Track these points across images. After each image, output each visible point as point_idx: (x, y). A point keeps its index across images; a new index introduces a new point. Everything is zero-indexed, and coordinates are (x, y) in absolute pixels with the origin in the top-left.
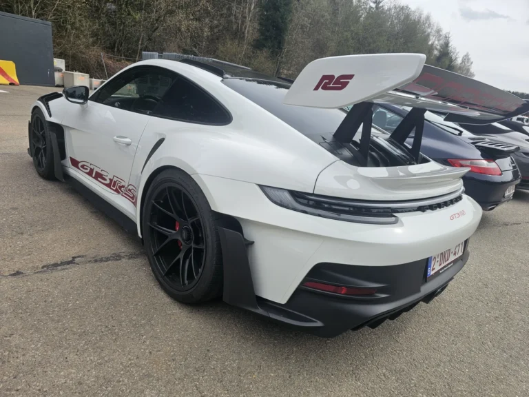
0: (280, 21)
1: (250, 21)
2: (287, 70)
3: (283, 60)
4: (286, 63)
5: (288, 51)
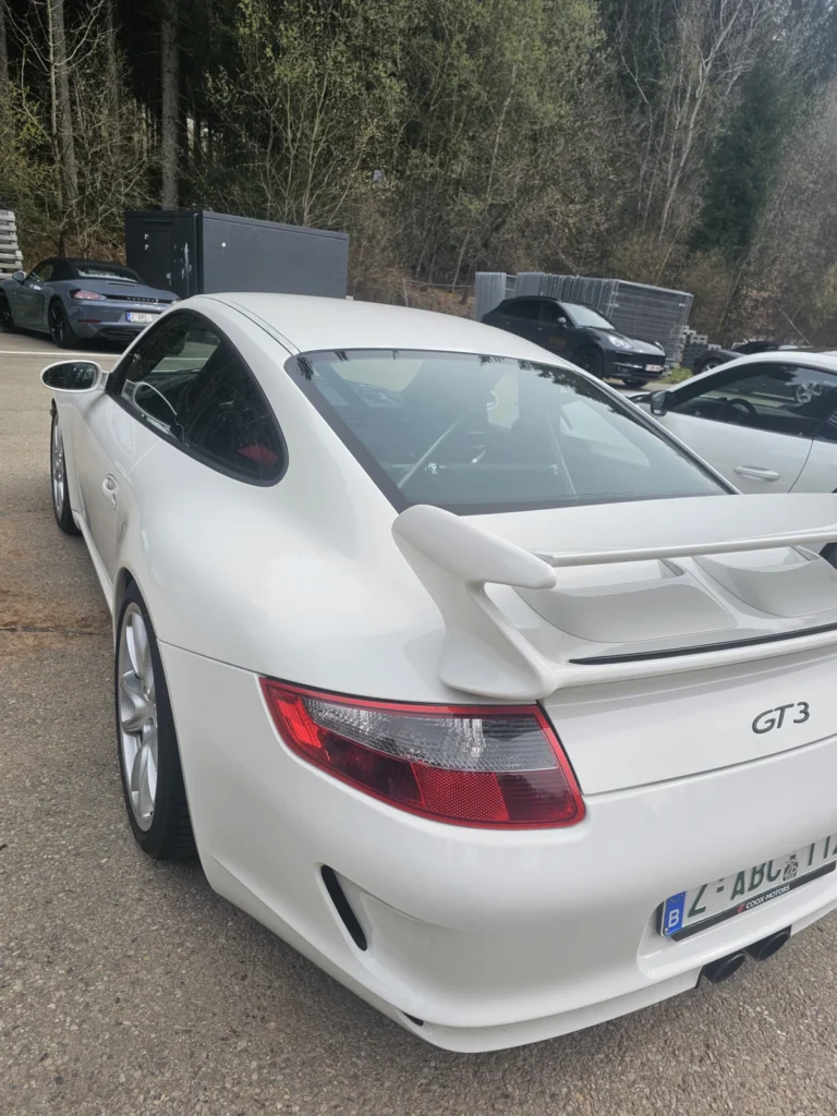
0: (751, 186)
1: (677, 191)
2: (759, 290)
3: (752, 268)
4: (755, 274)
5: (763, 250)
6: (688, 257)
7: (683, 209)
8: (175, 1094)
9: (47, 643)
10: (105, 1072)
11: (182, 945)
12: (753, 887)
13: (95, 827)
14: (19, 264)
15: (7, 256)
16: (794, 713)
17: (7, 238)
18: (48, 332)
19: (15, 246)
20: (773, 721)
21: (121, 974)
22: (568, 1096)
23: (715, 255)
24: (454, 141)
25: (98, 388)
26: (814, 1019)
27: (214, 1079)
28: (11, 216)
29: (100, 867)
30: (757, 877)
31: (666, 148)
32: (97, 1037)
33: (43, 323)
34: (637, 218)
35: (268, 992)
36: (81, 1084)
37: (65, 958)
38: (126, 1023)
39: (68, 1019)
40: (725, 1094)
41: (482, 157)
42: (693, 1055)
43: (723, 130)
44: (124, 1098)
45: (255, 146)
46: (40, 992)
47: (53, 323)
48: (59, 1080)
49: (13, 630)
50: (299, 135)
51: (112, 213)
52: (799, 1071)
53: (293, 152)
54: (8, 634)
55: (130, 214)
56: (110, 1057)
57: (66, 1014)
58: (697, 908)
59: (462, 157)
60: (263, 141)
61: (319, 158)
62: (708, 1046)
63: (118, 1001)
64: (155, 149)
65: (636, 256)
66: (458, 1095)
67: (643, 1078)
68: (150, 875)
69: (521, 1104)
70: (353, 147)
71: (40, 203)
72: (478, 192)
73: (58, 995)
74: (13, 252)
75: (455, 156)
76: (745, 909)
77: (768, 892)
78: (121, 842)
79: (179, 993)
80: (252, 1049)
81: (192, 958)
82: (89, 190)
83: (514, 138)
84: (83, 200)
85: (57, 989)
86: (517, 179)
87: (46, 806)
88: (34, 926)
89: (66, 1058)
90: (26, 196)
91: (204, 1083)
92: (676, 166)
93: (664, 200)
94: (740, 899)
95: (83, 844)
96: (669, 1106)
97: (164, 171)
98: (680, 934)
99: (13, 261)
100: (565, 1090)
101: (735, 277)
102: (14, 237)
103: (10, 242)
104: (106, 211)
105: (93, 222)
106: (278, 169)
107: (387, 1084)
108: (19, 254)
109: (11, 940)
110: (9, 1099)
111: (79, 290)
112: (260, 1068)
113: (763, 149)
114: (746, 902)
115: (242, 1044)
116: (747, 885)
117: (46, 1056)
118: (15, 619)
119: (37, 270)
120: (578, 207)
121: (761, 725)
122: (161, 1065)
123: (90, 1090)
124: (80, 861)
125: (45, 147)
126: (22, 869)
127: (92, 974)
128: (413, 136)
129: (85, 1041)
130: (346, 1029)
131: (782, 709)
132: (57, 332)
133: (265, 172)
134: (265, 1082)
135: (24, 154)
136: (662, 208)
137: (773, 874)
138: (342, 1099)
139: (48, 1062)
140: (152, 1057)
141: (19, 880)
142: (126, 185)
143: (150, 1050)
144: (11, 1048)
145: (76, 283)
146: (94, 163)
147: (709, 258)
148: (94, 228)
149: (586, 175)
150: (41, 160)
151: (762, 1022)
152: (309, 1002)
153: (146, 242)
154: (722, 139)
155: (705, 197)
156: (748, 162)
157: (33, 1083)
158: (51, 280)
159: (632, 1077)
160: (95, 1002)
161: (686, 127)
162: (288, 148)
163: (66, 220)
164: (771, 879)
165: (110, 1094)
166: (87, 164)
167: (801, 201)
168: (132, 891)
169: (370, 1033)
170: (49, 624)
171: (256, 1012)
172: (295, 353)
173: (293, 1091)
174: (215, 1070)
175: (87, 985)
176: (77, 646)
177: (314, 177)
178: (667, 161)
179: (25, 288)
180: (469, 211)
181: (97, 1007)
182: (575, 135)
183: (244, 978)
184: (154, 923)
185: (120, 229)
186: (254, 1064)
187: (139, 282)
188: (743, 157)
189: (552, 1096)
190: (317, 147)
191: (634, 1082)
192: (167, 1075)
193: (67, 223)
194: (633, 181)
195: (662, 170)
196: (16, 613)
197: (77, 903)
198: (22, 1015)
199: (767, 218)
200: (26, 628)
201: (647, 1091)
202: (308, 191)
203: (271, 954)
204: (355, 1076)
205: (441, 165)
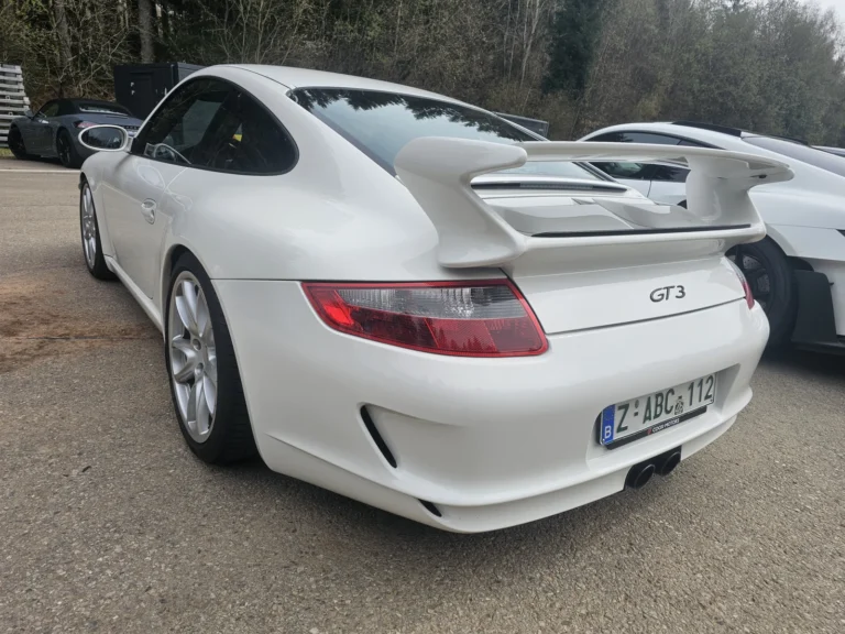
0: (582, 46)
1: (532, 50)
2: (593, 120)
3: (587, 105)
4: (589, 109)
5: (594, 92)
6: (542, 98)
7: (536, 63)
8: (256, 601)
9: (97, 345)
10: (198, 593)
11: (242, 516)
12: (656, 416)
13: (160, 452)
14: (27, 108)
15: (17, 101)
16: (675, 292)
17: (16, 87)
18: (56, 156)
19: (22, 93)
20: (663, 295)
21: (199, 536)
22: (541, 579)
23: (561, 96)
24: (367, 13)
25: (126, 147)
26: (699, 524)
27: (283, 591)
28: (18, 69)
29: (170, 475)
30: (659, 409)
31: (521, 21)
32: (188, 574)
33: (53, 150)
34: (504, 71)
35: (315, 538)
36: (181, 602)
37: (152, 530)
38: (209, 564)
39: (163, 565)
40: (647, 568)
41: (388, 26)
42: (622, 549)
43: (560, 8)
44: (216, 607)
45: (213, 17)
46: (137, 551)
47: (61, 148)
48: (163, 601)
49: (68, 339)
50: (249, 8)
51: (102, 69)
52: (693, 552)
53: (245, 22)
54: (64, 341)
55: (116, 69)
56: (200, 584)
57: (160, 563)
58: (623, 426)
59: (374, 25)
60: (220, 13)
61: (265, 26)
62: (631, 544)
63: (199, 552)
64: (135, 20)
65: (506, 97)
66: (464, 584)
67: (591, 564)
68: (210, 477)
69: (509, 585)
70: (291, 17)
71: (41, 59)
72: (388, 52)
73: (151, 552)
74: (21, 98)
75: (369, 24)
76: (652, 433)
77: (666, 422)
78: (182, 460)
79: (246, 544)
80: (309, 570)
81: (253, 523)
82: (82, 51)
83: (412, 12)
84: (76, 60)
85: (150, 548)
86: (416, 42)
87: (118, 442)
88: (123, 513)
89: (166, 588)
90: (30, 54)
91: (276, 593)
92: (529, 31)
93: (522, 56)
94: (649, 424)
95: (152, 462)
96: (612, 577)
97: (142, 36)
98: (613, 445)
99: (22, 106)
100: (538, 575)
101: (576, 111)
102: (22, 86)
103: (19, 90)
104: (96, 67)
105: (87, 75)
106: (235, 34)
107: (412, 582)
108: (27, 100)
109: (107, 522)
110: (125, 615)
111: (81, 122)
112: (317, 582)
113: (589, 20)
114: (653, 427)
115: (301, 569)
116: (653, 415)
117: (150, 588)
118: (67, 332)
119: (44, 109)
120: (462, 61)
121: (656, 297)
122: (242, 585)
123: (189, 605)
124: (152, 473)
125: (45, 17)
126: (106, 480)
127: (176, 538)
128: (336, 10)
129: (178, 577)
130: (376, 554)
131: (668, 288)
132: (65, 155)
133: (223, 36)
134: (321, 590)
135: (27, 22)
136: (520, 64)
137: (669, 409)
138: (382, 594)
139: (152, 591)
140: (233, 582)
141: (105, 486)
142: (113, 47)
143: (231, 578)
144: (120, 586)
145: (78, 117)
146: (85, 29)
147: (557, 97)
148: (87, 81)
149: (466, 39)
150: (41, 26)
151: (665, 529)
152: (346, 541)
153: (132, 88)
154: (558, 14)
155: (550, 54)
156: (579, 30)
157: (143, 604)
158: (57, 115)
159: (583, 564)
160: (182, 554)
161: (534, 6)
162: (241, 18)
163: (64, 74)
164: (668, 412)
165: (204, 606)
166: (79, 30)
167: (617, 58)
168: (199, 488)
169: (394, 555)
170: (95, 334)
171: (307, 550)
172: (293, 88)
173: (344, 592)
174: (283, 585)
175: (173, 544)
176: (120, 346)
177: (263, 39)
178: (523, 30)
179: (35, 123)
180: (382, 64)
181: (184, 557)
182: (457, 8)
183: (294, 531)
184: (218, 505)
185: (110, 81)
186: (312, 579)
187: (129, 115)
188: (576, 26)
189: (530, 579)
190: (263, 17)
191: (585, 567)
192: (247, 591)
193: (65, 77)
194: (501, 43)
195: (518, 35)
196: (67, 328)
197: (155, 497)
198: (125, 566)
199: (594, 70)
200: (77, 337)
201: (595, 571)
202: (258, 50)
203: (312, 515)
204: (388, 579)
205: (359, 31)
